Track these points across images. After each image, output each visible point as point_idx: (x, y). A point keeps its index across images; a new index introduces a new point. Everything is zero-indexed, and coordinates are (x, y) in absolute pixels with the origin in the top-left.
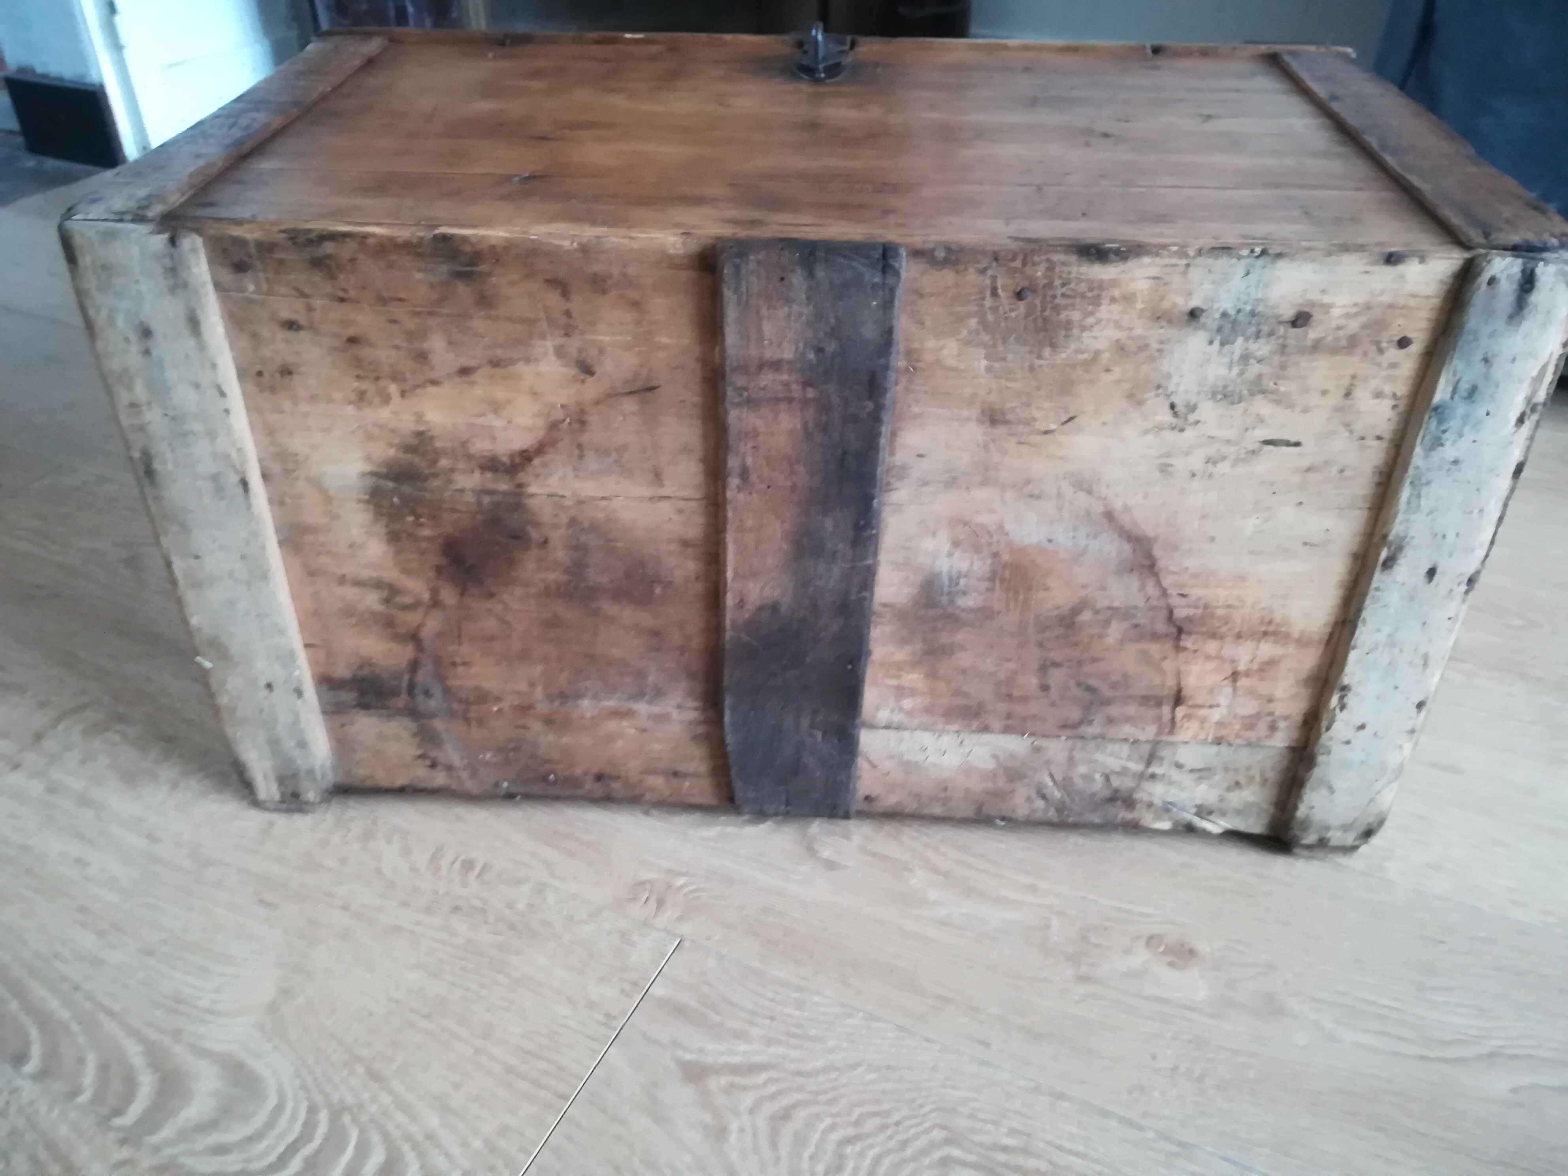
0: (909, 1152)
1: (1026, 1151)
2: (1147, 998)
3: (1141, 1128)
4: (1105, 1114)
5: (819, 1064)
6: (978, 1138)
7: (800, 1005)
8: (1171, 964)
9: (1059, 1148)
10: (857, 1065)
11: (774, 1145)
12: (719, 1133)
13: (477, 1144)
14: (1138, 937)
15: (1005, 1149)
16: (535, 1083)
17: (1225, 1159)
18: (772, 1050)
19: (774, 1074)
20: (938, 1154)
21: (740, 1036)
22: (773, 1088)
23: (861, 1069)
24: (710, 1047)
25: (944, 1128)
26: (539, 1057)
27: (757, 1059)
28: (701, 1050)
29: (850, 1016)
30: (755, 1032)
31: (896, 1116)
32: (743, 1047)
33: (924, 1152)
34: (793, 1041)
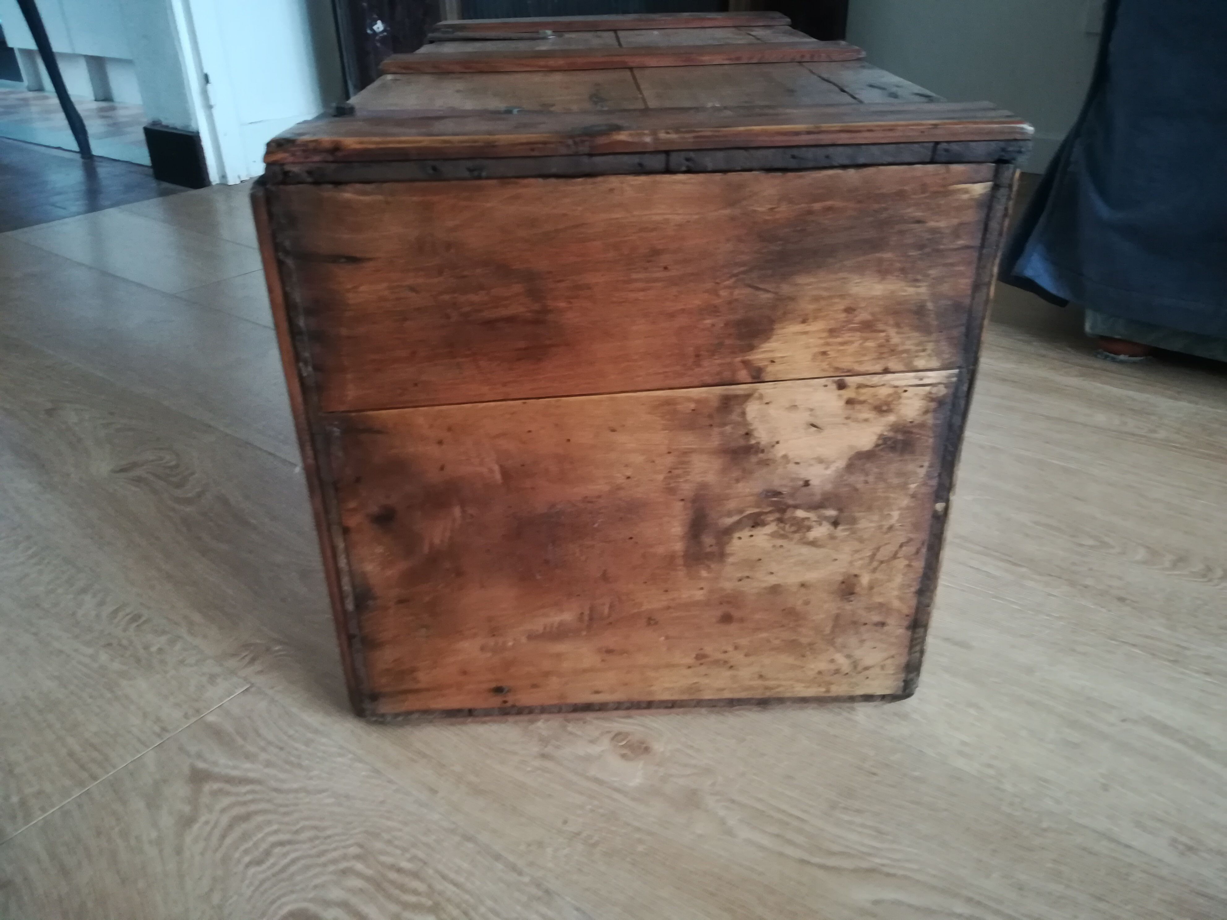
0: (323, 859)
1: (415, 875)
2: (588, 778)
3: (520, 873)
4: (497, 857)
5: (295, 786)
6: (383, 858)
7: (307, 743)
8: (623, 756)
9: (444, 877)
10: (324, 791)
11: (223, 837)
12: (187, 822)
13: (15, 799)
14: (608, 732)
15: (399, 870)
16: (83, 767)
17: (578, 909)
18: (266, 770)
19: (257, 788)
20: (344, 865)
21: (249, 757)
22: (250, 797)
23: (325, 794)
24: (223, 761)
25: (361, 846)
26: (96, 749)
27: (251, 775)
28: (215, 763)
29: (340, 755)
30: (263, 756)
31: (329, 832)
32: (248, 765)
33: (334, 861)
34: (287, 767)
